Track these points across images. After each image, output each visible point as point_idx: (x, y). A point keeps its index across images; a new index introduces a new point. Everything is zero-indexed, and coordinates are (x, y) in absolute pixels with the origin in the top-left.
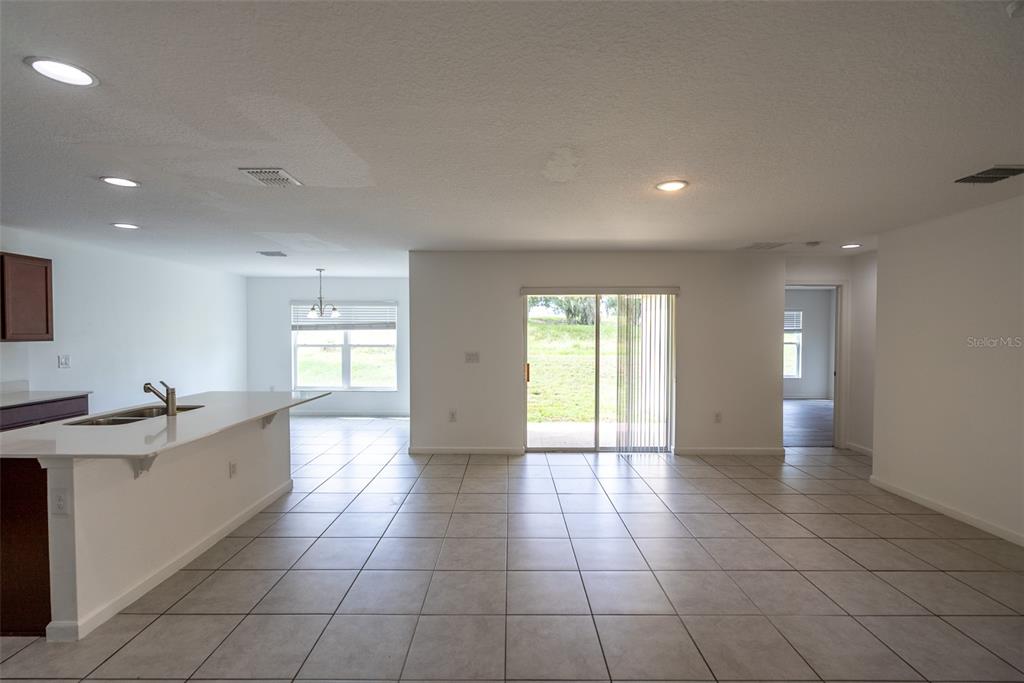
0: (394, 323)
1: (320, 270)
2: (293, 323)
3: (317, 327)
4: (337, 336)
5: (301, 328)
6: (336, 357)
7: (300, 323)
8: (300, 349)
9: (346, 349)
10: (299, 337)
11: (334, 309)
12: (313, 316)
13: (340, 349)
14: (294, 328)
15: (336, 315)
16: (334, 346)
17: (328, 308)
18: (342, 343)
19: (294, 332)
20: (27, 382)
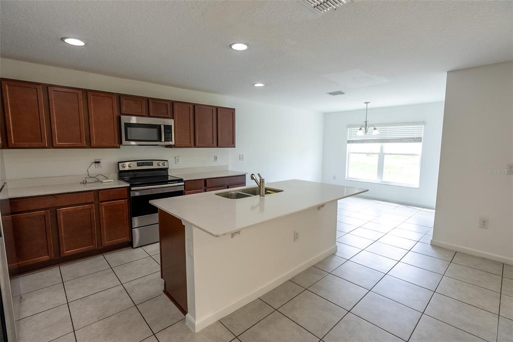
0: (421, 138)
1: (367, 103)
2: (348, 139)
3: (362, 141)
4: (375, 147)
5: (353, 142)
6: (375, 160)
7: (352, 139)
8: (351, 155)
9: (381, 156)
10: (351, 147)
11: (375, 129)
12: (361, 134)
13: (378, 155)
14: (349, 142)
15: (376, 132)
16: (373, 153)
17: (370, 129)
18: (379, 152)
19: (348, 145)
20: (228, 166)
